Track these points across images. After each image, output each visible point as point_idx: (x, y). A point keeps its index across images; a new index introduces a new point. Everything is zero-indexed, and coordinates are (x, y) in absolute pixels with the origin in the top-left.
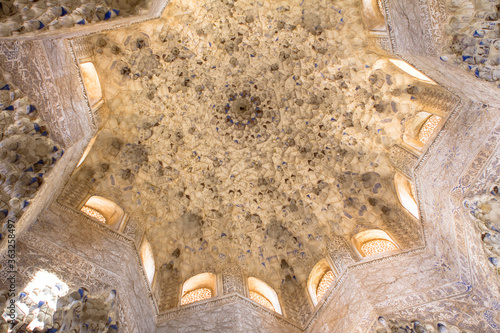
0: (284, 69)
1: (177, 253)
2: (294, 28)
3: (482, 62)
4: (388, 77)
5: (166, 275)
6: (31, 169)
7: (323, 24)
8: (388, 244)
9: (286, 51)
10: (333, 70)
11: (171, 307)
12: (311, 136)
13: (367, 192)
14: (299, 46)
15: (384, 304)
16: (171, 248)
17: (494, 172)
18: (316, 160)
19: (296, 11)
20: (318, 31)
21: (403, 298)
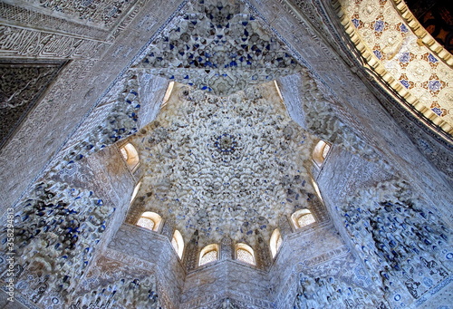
0: (259, 141)
1: (149, 194)
2: (278, 129)
3: (352, 223)
4: (304, 182)
5: (138, 201)
6: (116, 131)
7: (293, 136)
8: (251, 257)
9: (266, 134)
10: (281, 160)
11: (131, 223)
12: (250, 181)
13: (257, 225)
14: (274, 137)
15: (233, 292)
16: (149, 191)
17: (323, 270)
18: (244, 194)
19: (285, 123)
20: (288, 138)
21: (243, 295)
